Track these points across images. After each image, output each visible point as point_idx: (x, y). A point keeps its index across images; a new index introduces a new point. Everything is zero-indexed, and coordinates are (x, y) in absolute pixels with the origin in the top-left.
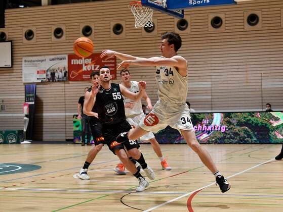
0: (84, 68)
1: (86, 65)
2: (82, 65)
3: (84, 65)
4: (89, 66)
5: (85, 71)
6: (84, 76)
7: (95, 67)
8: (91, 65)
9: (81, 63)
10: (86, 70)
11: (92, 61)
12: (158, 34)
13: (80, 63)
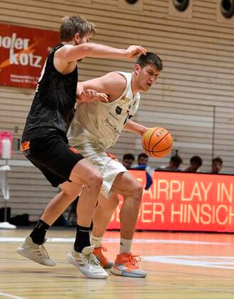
0: (13, 59)
1: (16, 51)
2: (8, 50)
3: (12, 51)
4: (22, 55)
5: (14, 65)
6: (12, 76)
7: (35, 60)
8: (27, 52)
9: (8, 47)
10: (17, 63)
11: (30, 44)
12: (144, 10)
13: (4, 46)
